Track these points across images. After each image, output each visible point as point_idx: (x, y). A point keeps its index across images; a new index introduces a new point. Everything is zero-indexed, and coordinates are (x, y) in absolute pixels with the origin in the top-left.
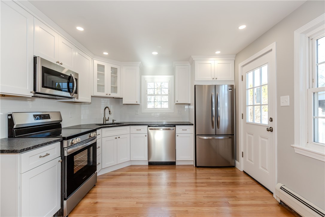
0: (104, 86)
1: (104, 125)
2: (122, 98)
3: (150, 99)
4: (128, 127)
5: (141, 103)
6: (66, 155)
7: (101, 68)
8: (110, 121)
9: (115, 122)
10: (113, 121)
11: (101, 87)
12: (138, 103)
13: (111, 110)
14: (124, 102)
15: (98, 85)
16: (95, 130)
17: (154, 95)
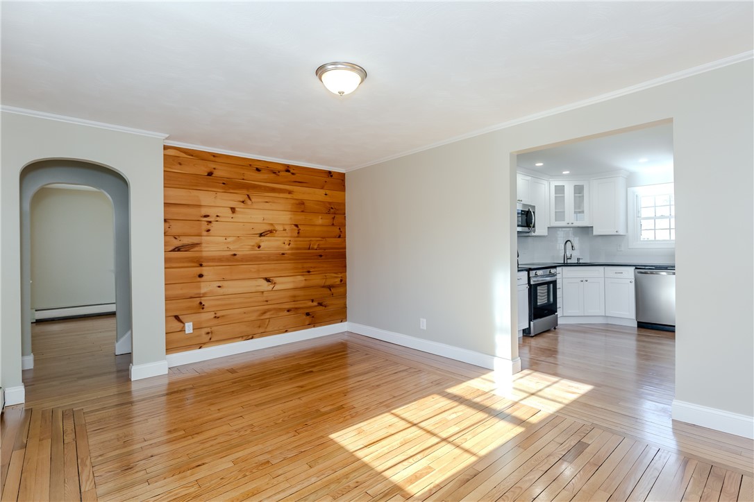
0: (564, 212)
1: (565, 265)
2: (592, 227)
3: (646, 224)
4: (601, 268)
5: (627, 231)
6: (532, 283)
7: (559, 190)
8: (574, 261)
9: (581, 261)
10: (578, 259)
11: (560, 215)
12: (621, 232)
13: (575, 245)
14: (595, 233)
15: (556, 212)
16: (555, 267)
17: (655, 218)
